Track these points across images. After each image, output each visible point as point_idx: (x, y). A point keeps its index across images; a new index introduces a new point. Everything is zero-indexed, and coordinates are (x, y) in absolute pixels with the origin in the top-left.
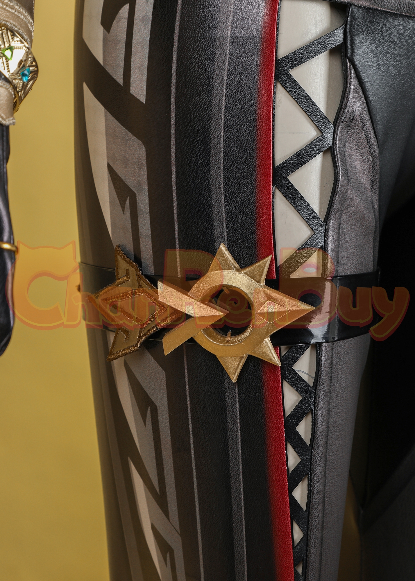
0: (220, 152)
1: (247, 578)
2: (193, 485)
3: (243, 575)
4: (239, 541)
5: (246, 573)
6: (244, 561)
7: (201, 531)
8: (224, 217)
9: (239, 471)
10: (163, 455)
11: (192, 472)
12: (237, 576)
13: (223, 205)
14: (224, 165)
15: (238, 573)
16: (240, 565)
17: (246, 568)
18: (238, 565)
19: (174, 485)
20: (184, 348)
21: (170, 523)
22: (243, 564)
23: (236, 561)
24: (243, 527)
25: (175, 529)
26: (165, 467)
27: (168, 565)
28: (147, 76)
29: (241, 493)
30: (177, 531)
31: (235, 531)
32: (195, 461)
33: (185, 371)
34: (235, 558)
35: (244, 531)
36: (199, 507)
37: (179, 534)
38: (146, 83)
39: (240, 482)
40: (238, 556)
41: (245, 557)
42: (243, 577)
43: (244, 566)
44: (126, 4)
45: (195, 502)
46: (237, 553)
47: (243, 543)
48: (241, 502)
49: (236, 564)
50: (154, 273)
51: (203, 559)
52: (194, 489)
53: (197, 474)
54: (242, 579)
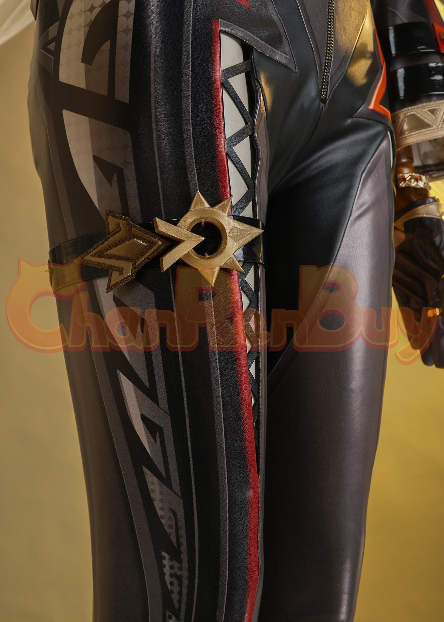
0: (190, 129)
1: (224, 435)
2: (180, 373)
3: (222, 433)
4: (218, 408)
5: (223, 431)
6: (222, 423)
7: (188, 407)
8: (196, 173)
9: (216, 355)
10: (152, 356)
11: (179, 363)
12: (217, 435)
13: (195, 165)
14: (193, 138)
15: (218, 432)
16: (219, 426)
17: (223, 427)
18: (218, 426)
19: (163, 377)
20: (170, 271)
21: (160, 408)
22: (221, 425)
23: (216, 424)
24: (220, 397)
25: (165, 411)
26: (154, 365)
27: (157, 442)
28: (130, 84)
29: (218, 372)
30: (166, 412)
31: (215, 401)
32: (181, 354)
33: (171, 288)
34: (215, 421)
35: (221, 400)
36: (186, 389)
37: (168, 414)
38: (129, 89)
39: (217, 364)
40: (217, 419)
41: (223, 419)
42: (222, 434)
43: (222, 426)
44: (108, 40)
45: (182, 385)
46: (216, 417)
47: (221, 409)
48: (218, 378)
49: (216, 426)
50: (142, 222)
51: (190, 428)
52: (181, 376)
53: (183, 364)
54: (221, 436)
